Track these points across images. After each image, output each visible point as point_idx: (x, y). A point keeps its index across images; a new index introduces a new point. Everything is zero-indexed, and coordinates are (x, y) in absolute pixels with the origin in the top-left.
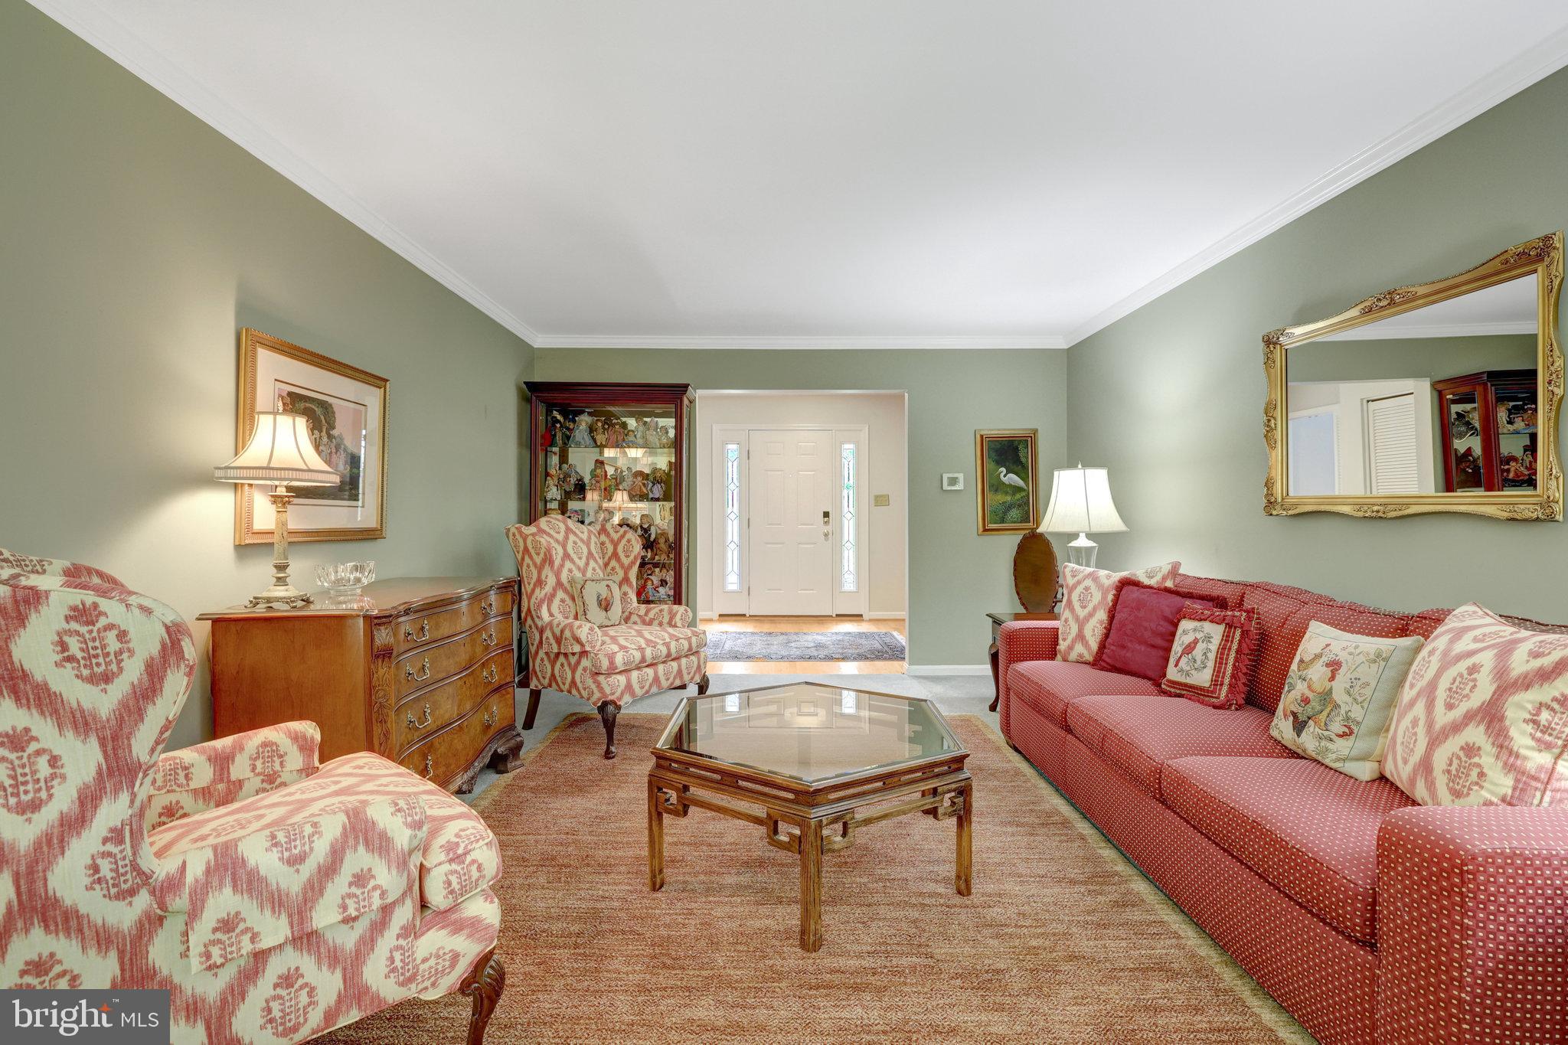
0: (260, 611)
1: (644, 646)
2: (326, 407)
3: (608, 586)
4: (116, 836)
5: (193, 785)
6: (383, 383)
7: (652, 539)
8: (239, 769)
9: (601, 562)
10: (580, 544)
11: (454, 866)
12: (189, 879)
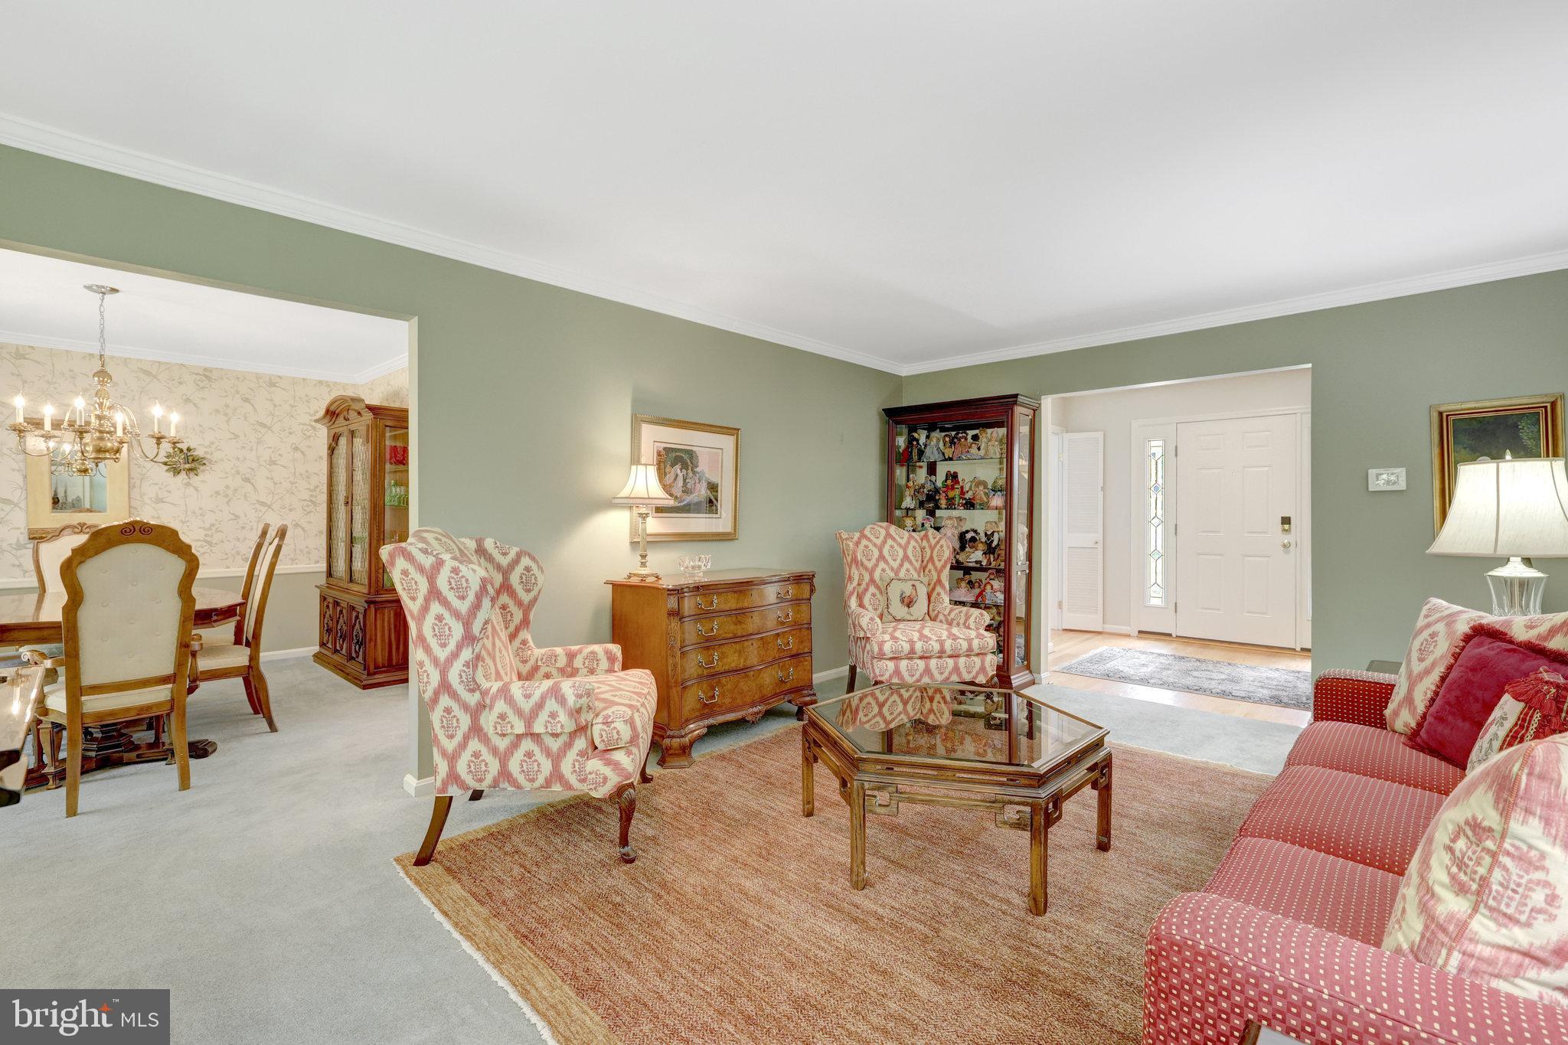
0: (635, 581)
1: (915, 639)
2: (691, 454)
3: (913, 586)
4: (467, 664)
5: (558, 665)
6: (735, 432)
7: (993, 545)
8: (578, 662)
9: (917, 565)
10: (896, 547)
11: (605, 727)
12: (491, 692)
